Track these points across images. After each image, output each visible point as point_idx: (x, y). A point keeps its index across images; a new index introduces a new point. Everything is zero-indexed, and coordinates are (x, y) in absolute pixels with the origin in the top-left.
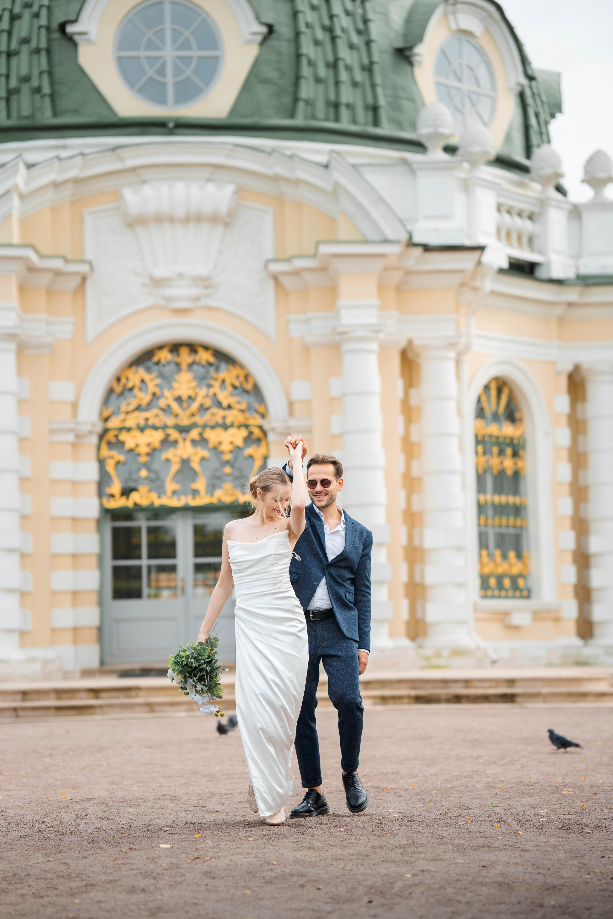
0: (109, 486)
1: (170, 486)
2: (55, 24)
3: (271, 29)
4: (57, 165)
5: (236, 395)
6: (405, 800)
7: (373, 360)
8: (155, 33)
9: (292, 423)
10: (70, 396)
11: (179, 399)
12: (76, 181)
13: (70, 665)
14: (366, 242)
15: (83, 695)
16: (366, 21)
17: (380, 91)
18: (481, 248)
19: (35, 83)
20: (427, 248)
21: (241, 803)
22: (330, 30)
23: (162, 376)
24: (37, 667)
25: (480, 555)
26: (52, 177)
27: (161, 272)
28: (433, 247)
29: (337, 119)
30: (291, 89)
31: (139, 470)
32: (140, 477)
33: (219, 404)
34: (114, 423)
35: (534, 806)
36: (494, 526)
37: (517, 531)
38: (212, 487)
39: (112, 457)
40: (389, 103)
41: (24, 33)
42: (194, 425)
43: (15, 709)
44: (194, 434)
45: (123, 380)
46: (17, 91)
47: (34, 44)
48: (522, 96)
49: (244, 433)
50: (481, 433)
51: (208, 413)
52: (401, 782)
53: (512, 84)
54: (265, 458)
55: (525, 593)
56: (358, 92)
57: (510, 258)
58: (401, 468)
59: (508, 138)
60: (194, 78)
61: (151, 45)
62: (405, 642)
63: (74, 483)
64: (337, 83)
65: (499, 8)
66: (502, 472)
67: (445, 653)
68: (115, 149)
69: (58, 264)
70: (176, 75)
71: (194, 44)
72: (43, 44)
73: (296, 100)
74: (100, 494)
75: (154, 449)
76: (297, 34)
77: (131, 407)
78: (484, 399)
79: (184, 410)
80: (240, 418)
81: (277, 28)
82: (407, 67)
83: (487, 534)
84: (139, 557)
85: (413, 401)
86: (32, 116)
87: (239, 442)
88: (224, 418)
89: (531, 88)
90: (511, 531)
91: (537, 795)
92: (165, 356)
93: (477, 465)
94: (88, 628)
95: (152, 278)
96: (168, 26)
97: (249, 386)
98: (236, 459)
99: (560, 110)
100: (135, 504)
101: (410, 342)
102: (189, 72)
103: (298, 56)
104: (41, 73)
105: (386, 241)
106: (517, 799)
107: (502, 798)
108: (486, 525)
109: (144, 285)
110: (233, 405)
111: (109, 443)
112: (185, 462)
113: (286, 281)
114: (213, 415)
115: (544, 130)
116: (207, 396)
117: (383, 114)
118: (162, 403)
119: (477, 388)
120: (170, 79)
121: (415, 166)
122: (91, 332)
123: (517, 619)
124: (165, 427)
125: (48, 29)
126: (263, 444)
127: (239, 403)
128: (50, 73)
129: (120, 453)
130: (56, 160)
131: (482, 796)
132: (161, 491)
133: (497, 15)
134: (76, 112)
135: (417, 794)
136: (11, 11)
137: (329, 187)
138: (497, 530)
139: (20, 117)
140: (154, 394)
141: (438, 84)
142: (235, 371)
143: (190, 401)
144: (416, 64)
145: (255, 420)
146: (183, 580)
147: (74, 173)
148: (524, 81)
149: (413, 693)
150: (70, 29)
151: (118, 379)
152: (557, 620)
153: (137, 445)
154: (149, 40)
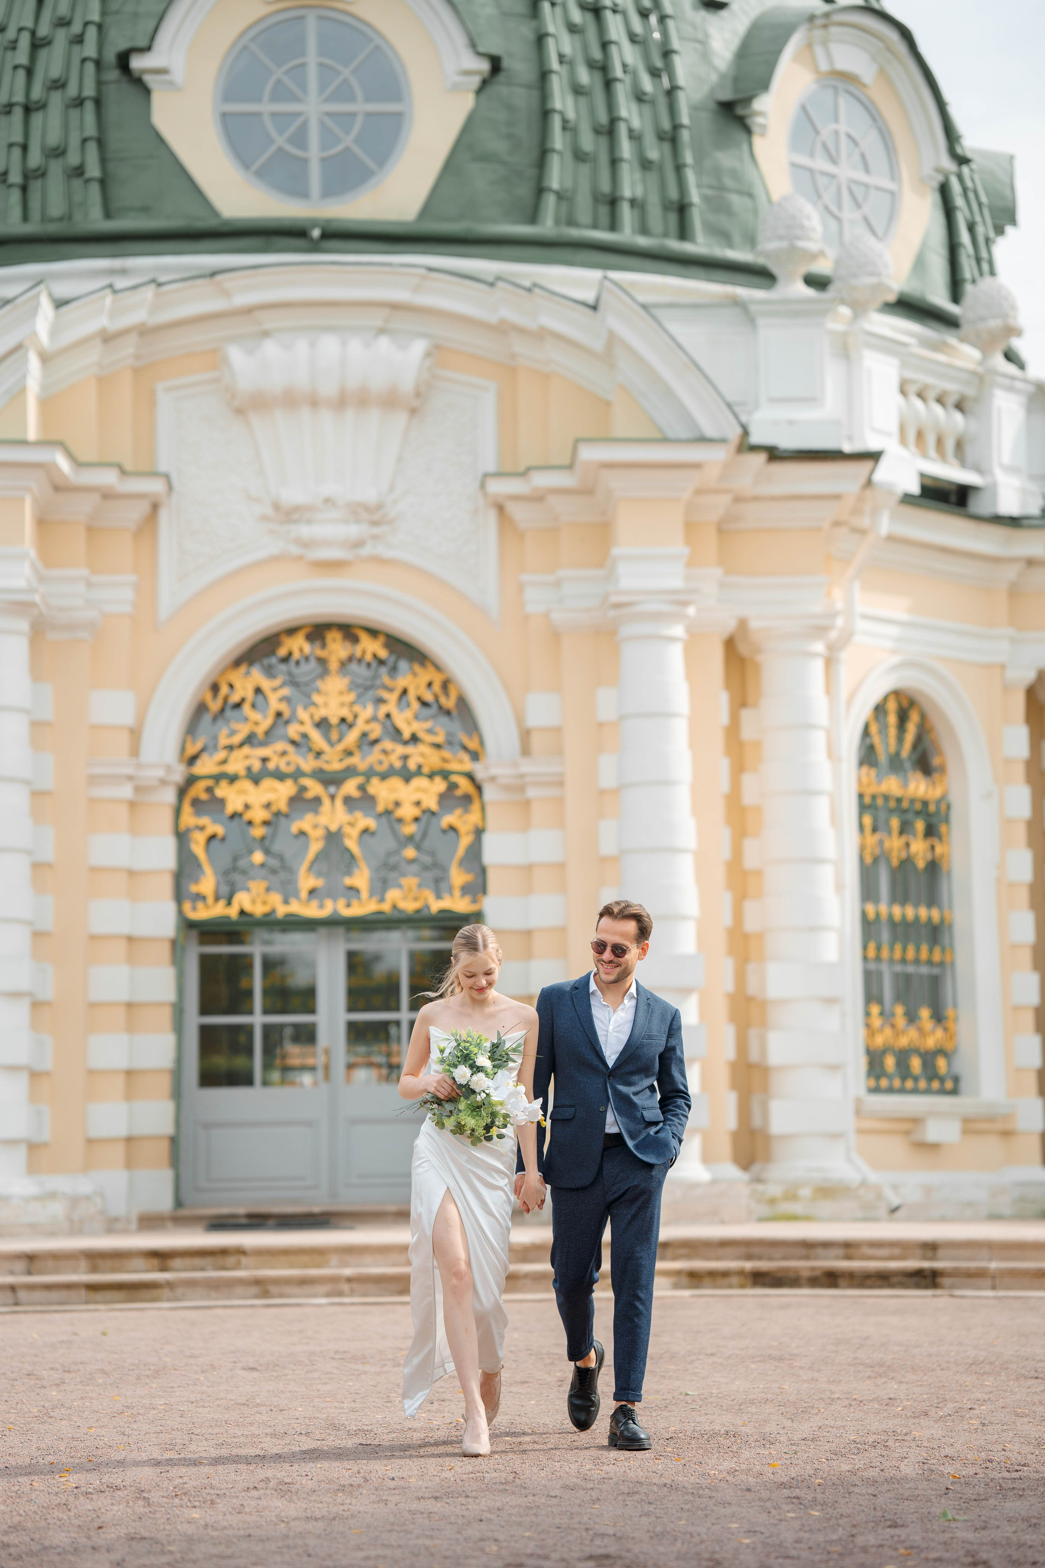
0: (197, 881)
1: (306, 881)
2: (110, 57)
3: (496, 65)
4: (109, 299)
5: (426, 719)
6: (761, 1499)
7: (676, 655)
8: (287, 73)
9: (527, 767)
10: (128, 718)
11: (322, 724)
12: (144, 331)
13: (118, 1207)
14: (665, 440)
15: (139, 1263)
16: (667, 53)
17: (690, 176)
18: (874, 457)
19: (73, 159)
20: (774, 454)
21: (422, 1500)
22: (602, 69)
23: (293, 682)
24: (57, 1209)
25: (867, 1014)
26: (102, 322)
27: (292, 495)
28: (785, 451)
29: (614, 225)
30: (532, 172)
31: (251, 852)
32: (252, 865)
33: (396, 734)
34: (206, 766)
35: (1034, 1521)
36: (891, 961)
37: (936, 971)
38: (381, 886)
39: (202, 828)
40: (706, 199)
41: (55, 72)
42: (350, 772)
43: (13, 1288)
44: (350, 787)
45: (224, 690)
46: (41, 173)
47: (72, 90)
48: (944, 191)
49: (440, 785)
50: (869, 791)
51: (378, 748)
52: (746, 1454)
53: (927, 168)
54: (479, 832)
55: (949, 1085)
56: (653, 178)
57: (923, 476)
58: (725, 853)
59: (920, 264)
60: (356, 150)
61: (280, 94)
62: (732, 1171)
63: (132, 873)
64: (615, 162)
65: (906, 34)
66: (907, 863)
67: (805, 1192)
68: (214, 274)
69: (108, 478)
70: (324, 147)
71: (359, 92)
72: (89, 90)
73: (540, 191)
74: (179, 895)
75: (278, 814)
76: (544, 75)
77: (237, 739)
78: (874, 729)
79: (332, 744)
80: (433, 759)
81: (505, 63)
82: (741, 136)
83: (880, 974)
84: (250, 1012)
85: (747, 733)
86: (68, 217)
87: (431, 803)
88: (405, 758)
89: (960, 177)
90: (924, 970)
91: (1032, 1493)
92: (298, 645)
93: (862, 848)
94: (157, 1138)
95: (277, 507)
96: (312, 59)
97: (449, 703)
98: (424, 835)
99: (1013, 221)
100: (242, 912)
101: (743, 624)
102: (348, 141)
103: (545, 114)
104: (85, 141)
105: (702, 440)
106: (992, 1501)
107: (961, 1498)
108: (878, 959)
109: (264, 518)
110: (421, 735)
111: (196, 802)
112: (333, 838)
113: (518, 512)
114: (385, 752)
115: (984, 254)
116: (374, 719)
117: (696, 218)
118: (293, 731)
119: (862, 711)
120: (314, 153)
121: (753, 308)
122: (166, 603)
123: (934, 1132)
124: (297, 775)
125: (98, 63)
126: (476, 806)
127: (430, 731)
128: (100, 142)
129: (215, 821)
130: (108, 291)
131: (916, 1492)
132: (289, 893)
133: (901, 48)
134: (145, 210)
135: (782, 1485)
136: (33, 33)
137: (598, 345)
138: (898, 968)
139: (45, 218)
140: (279, 715)
141: (794, 165)
142: (425, 675)
143: (344, 727)
144: (755, 129)
145: (461, 763)
146: (327, 1052)
147: (139, 316)
148: (949, 165)
149: (749, 1265)
150: (137, 63)
151: (215, 688)
152: (1007, 1134)
153: (247, 807)
154: (279, 81)
